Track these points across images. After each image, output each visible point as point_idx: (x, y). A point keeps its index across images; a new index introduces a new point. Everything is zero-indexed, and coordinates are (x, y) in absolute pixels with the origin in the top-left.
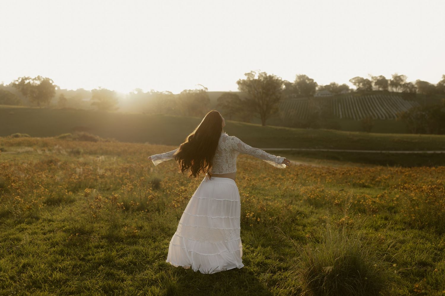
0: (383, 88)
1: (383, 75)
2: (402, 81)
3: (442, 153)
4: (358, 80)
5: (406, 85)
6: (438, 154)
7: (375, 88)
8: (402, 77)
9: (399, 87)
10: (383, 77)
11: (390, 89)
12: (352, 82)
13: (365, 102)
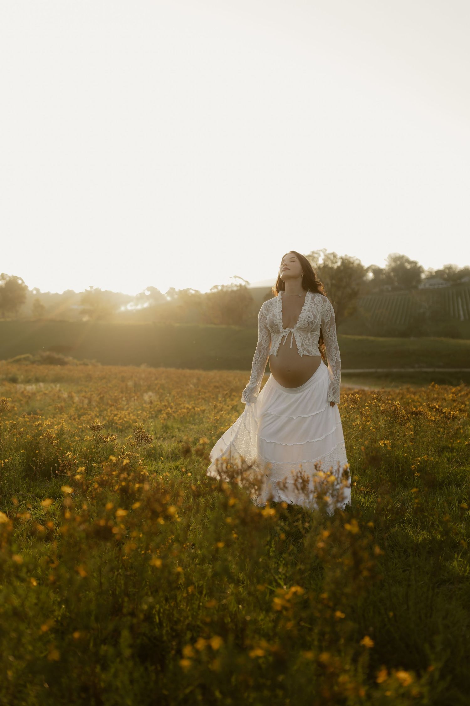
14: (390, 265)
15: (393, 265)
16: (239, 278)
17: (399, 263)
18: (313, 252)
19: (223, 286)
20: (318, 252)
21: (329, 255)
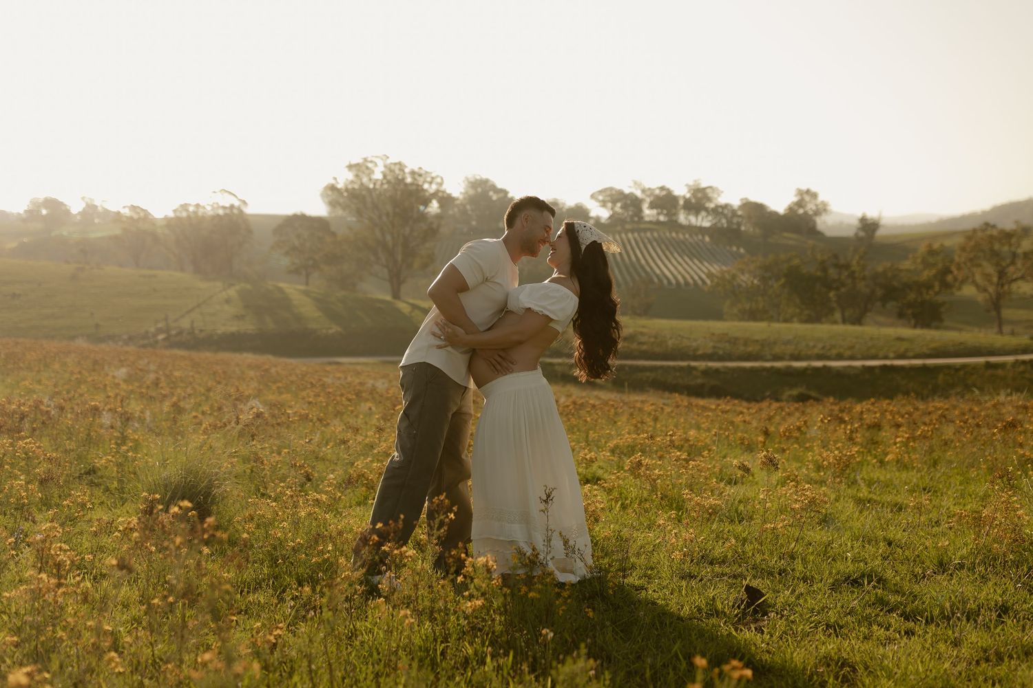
0: (666, 215)
1: (668, 186)
2: (709, 200)
3: (825, 367)
4: (611, 195)
5: (719, 211)
6: (816, 369)
7: (648, 216)
8: (708, 191)
10: (668, 190)
11: (682, 218)
12: (597, 200)
13: (629, 248)
14: (466, 193)
15: (471, 192)
16: (231, 194)
17: (479, 190)
18: (365, 160)
19: (198, 206)
20: (374, 159)
21: (393, 167)
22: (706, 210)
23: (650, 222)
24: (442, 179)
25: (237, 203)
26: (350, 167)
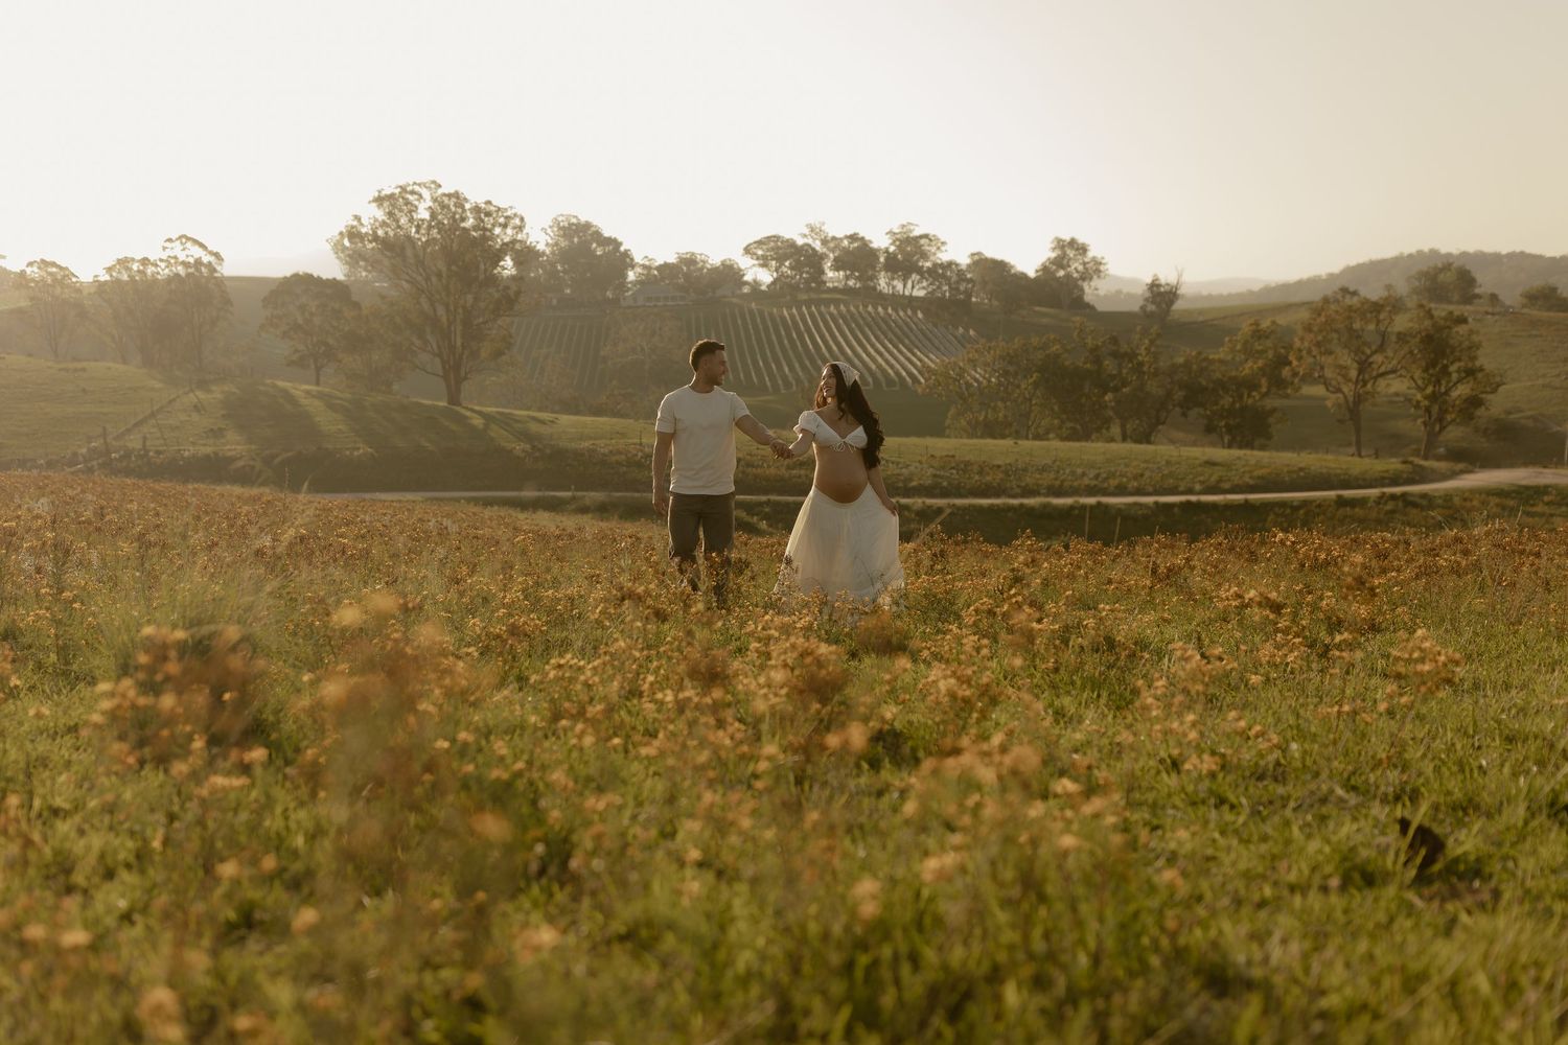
0: (859, 279)
1: (862, 234)
2: (924, 256)
4: (776, 248)
5: (942, 272)
7: (832, 280)
8: (923, 241)
9: (915, 277)
10: (862, 239)
11: (883, 283)
12: (754, 255)
13: (802, 328)
14: (556, 244)
15: (564, 243)
16: (196, 242)
17: (576, 240)
18: (403, 189)
19: (145, 261)
20: (417, 188)
21: (446, 200)
22: (920, 271)
23: (835, 290)
24: (522, 219)
25: (206, 259)
26: (379, 200)
